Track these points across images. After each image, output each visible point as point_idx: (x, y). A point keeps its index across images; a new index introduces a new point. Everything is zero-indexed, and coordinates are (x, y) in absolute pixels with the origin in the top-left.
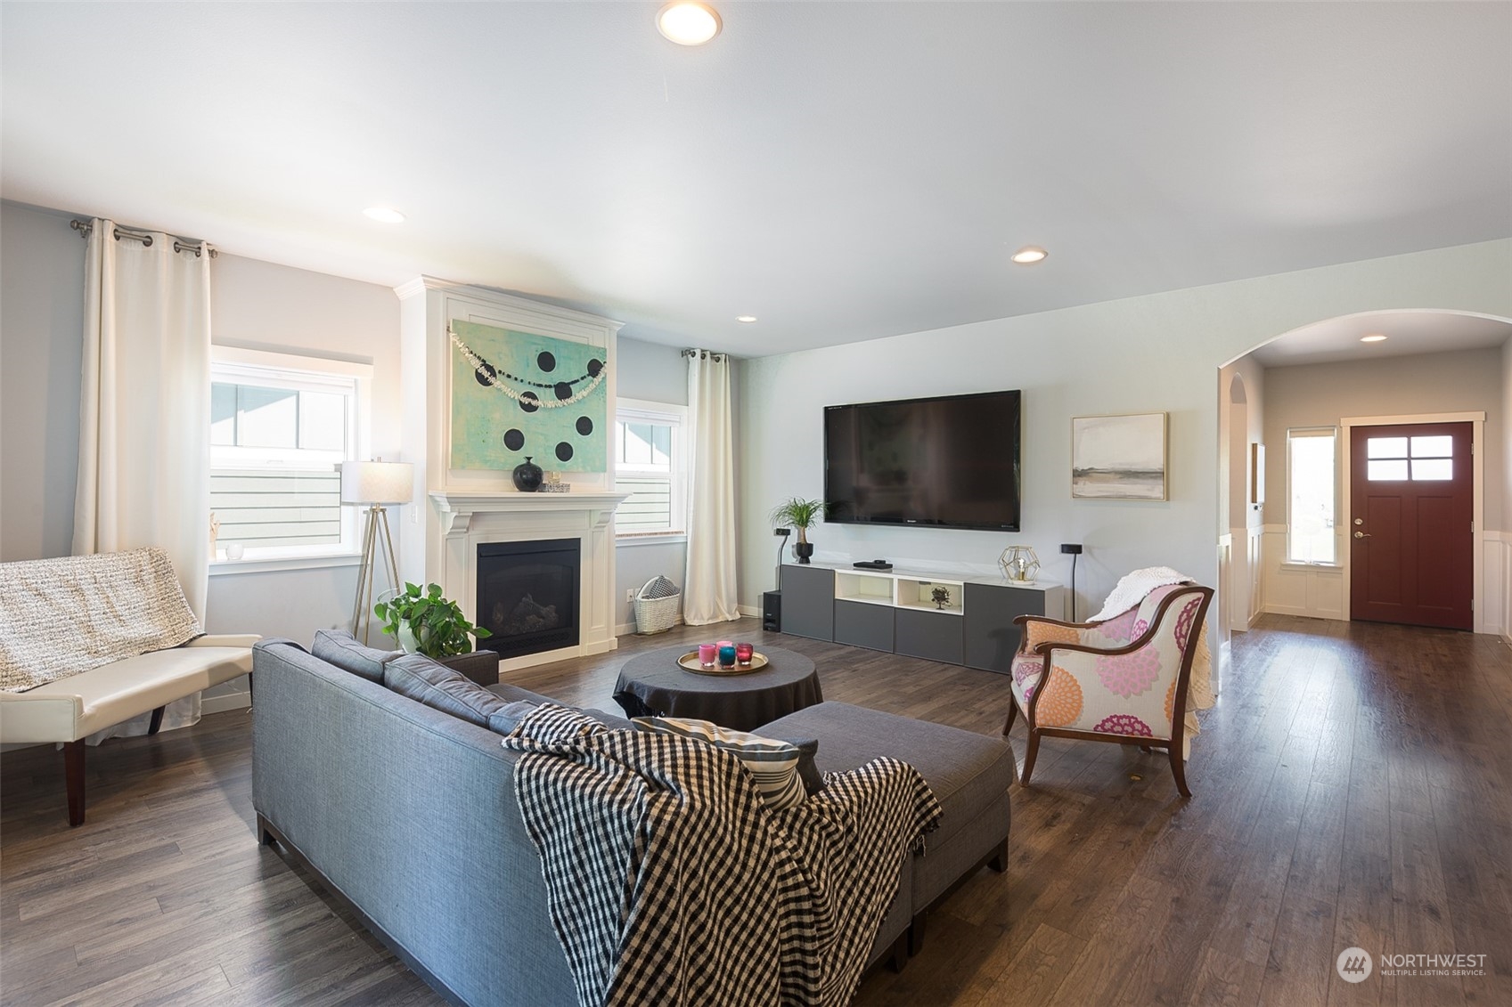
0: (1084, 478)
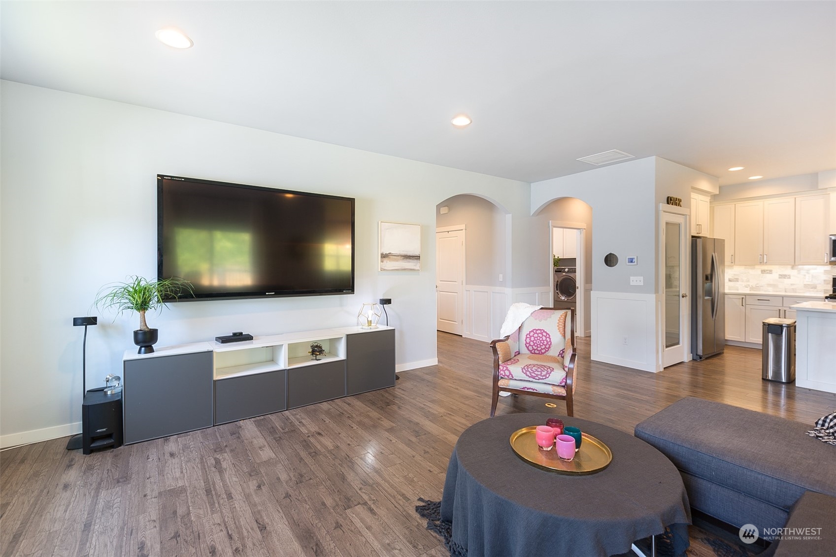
0: (386, 259)
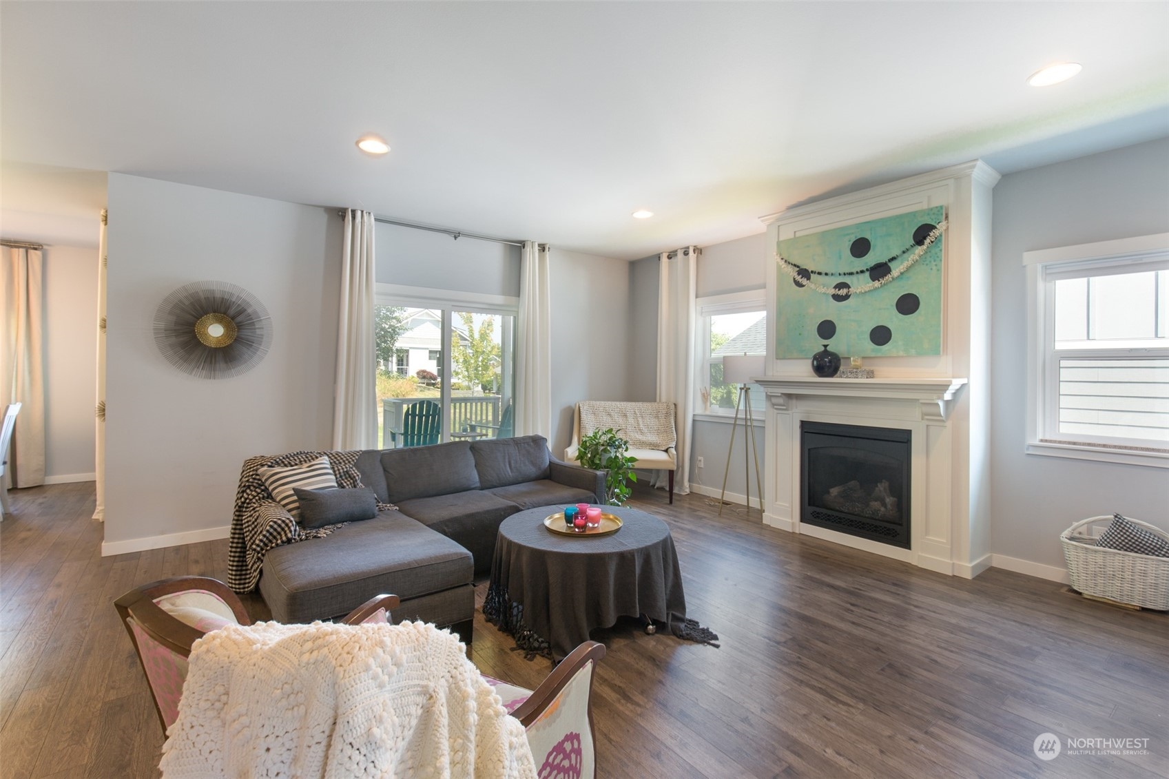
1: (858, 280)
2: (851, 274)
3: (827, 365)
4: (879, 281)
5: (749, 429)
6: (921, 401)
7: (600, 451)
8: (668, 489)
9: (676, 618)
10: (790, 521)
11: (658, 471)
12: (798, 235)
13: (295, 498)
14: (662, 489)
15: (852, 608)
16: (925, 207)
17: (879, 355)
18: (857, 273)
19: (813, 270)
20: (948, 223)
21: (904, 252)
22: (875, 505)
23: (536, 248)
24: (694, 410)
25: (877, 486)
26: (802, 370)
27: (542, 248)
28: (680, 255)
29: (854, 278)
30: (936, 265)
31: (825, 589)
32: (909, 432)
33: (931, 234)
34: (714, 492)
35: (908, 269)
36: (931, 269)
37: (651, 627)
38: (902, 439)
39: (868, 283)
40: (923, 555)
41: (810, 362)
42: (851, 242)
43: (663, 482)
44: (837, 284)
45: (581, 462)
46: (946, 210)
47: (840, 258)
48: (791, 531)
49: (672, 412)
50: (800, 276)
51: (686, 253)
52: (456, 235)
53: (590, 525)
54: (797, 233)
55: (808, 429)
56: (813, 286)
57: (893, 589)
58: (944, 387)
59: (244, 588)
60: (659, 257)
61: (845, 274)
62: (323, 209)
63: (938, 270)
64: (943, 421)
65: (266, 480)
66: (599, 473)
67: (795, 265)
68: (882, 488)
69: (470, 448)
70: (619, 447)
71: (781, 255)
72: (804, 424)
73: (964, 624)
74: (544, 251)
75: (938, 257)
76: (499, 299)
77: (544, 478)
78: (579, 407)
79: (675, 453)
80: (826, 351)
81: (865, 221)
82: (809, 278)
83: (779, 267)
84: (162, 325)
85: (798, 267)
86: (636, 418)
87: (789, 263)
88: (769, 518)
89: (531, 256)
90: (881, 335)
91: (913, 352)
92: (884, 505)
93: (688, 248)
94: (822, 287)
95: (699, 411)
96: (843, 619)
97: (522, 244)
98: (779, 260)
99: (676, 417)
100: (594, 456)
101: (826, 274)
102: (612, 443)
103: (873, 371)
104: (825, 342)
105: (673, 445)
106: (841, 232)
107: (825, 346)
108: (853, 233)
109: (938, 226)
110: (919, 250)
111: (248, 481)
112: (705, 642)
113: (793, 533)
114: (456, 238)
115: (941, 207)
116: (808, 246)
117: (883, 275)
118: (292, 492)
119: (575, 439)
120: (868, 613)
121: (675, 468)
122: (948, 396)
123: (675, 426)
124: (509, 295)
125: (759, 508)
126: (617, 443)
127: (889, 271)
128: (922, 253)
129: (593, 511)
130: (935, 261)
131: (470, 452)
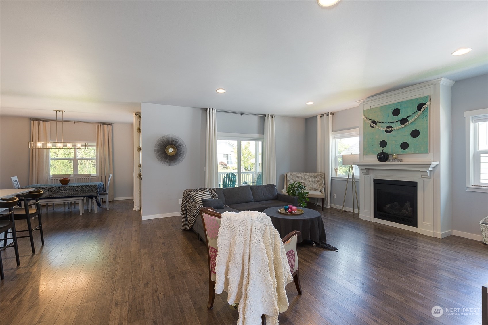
1: (396, 124)
2: (393, 122)
3: (383, 157)
4: (404, 125)
5: (353, 182)
6: (420, 171)
7: (295, 190)
8: (321, 206)
9: (323, 243)
10: (370, 217)
11: (318, 198)
12: (371, 108)
13: (202, 201)
14: (319, 206)
15: (389, 244)
16: (422, 96)
17: (404, 153)
18: (395, 122)
19: (378, 121)
20: (431, 102)
21: (413, 114)
22: (404, 211)
23: (270, 116)
24: (331, 176)
25: (405, 204)
26: (373, 160)
27: (272, 116)
28: (325, 115)
29: (394, 124)
30: (426, 119)
31: (380, 239)
32: (416, 183)
33: (424, 107)
34: (340, 207)
35: (415, 120)
36: (424, 120)
37: (314, 245)
38: (413, 186)
39: (399, 126)
40: (422, 229)
41: (376, 156)
42: (393, 110)
43: (319, 204)
44: (387, 126)
45: (288, 193)
46: (430, 97)
47: (388, 116)
48: (370, 221)
49: (323, 177)
50: (373, 124)
51: (328, 115)
52: (242, 114)
53: (293, 212)
54: (371, 107)
55: (377, 182)
56: (377, 127)
57: (407, 240)
58: (429, 165)
59: (187, 228)
60: (317, 117)
61: (390, 122)
62: (200, 109)
63: (427, 120)
64: (429, 178)
65: (193, 196)
66: (295, 197)
67: (370, 119)
68: (407, 204)
69: (250, 188)
70: (303, 188)
71: (365, 115)
72: (375, 180)
73: (432, 251)
74: (272, 117)
75: (427, 115)
76: (257, 136)
77: (275, 199)
78: (286, 175)
79: (324, 192)
80: (383, 152)
81: (398, 102)
82: (376, 124)
83: (364, 120)
84: (157, 149)
85: (372, 120)
86: (308, 178)
87: (368, 119)
88: (361, 216)
89: (268, 119)
90: (405, 146)
91: (417, 152)
92: (407, 211)
93: (328, 113)
94: (381, 128)
95: (334, 176)
96: (384, 247)
97: (265, 115)
98: (364, 117)
99: (324, 178)
100: (293, 192)
101: (383, 123)
102: (300, 187)
103: (402, 159)
104: (383, 149)
105: (323, 189)
106: (389, 106)
107: (382, 150)
108: (393, 107)
109: (426, 104)
110: (419, 113)
111: (187, 196)
112: (333, 250)
113: (371, 222)
114: (242, 115)
115: (428, 96)
116: (376, 112)
117: (405, 123)
118: (201, 199)
119: (285, 186)
120: (395, 246)
121: (324, 198)
122: (431, 169)
123: (324, 182)
124: (260, 134)
125: (358, 213)
126: (301, 187)
127: (407, 121)
128: (420, 114)
129: (294, 208)
130: (425, 117)
131: (250, 189)
